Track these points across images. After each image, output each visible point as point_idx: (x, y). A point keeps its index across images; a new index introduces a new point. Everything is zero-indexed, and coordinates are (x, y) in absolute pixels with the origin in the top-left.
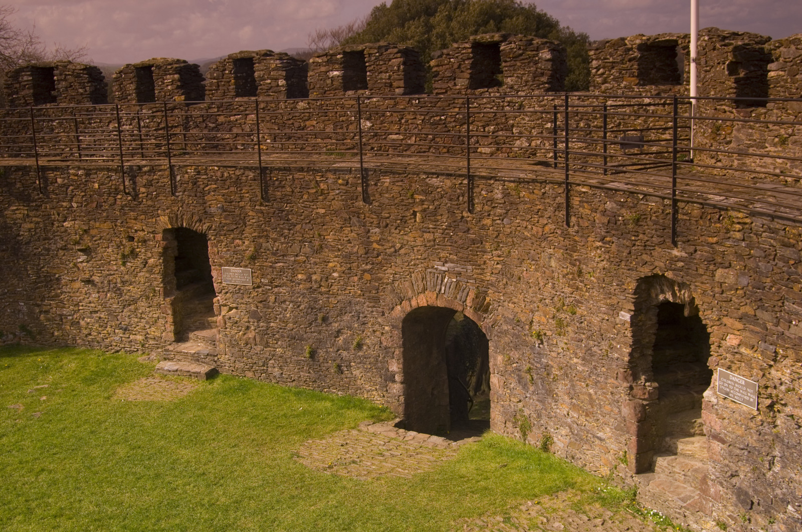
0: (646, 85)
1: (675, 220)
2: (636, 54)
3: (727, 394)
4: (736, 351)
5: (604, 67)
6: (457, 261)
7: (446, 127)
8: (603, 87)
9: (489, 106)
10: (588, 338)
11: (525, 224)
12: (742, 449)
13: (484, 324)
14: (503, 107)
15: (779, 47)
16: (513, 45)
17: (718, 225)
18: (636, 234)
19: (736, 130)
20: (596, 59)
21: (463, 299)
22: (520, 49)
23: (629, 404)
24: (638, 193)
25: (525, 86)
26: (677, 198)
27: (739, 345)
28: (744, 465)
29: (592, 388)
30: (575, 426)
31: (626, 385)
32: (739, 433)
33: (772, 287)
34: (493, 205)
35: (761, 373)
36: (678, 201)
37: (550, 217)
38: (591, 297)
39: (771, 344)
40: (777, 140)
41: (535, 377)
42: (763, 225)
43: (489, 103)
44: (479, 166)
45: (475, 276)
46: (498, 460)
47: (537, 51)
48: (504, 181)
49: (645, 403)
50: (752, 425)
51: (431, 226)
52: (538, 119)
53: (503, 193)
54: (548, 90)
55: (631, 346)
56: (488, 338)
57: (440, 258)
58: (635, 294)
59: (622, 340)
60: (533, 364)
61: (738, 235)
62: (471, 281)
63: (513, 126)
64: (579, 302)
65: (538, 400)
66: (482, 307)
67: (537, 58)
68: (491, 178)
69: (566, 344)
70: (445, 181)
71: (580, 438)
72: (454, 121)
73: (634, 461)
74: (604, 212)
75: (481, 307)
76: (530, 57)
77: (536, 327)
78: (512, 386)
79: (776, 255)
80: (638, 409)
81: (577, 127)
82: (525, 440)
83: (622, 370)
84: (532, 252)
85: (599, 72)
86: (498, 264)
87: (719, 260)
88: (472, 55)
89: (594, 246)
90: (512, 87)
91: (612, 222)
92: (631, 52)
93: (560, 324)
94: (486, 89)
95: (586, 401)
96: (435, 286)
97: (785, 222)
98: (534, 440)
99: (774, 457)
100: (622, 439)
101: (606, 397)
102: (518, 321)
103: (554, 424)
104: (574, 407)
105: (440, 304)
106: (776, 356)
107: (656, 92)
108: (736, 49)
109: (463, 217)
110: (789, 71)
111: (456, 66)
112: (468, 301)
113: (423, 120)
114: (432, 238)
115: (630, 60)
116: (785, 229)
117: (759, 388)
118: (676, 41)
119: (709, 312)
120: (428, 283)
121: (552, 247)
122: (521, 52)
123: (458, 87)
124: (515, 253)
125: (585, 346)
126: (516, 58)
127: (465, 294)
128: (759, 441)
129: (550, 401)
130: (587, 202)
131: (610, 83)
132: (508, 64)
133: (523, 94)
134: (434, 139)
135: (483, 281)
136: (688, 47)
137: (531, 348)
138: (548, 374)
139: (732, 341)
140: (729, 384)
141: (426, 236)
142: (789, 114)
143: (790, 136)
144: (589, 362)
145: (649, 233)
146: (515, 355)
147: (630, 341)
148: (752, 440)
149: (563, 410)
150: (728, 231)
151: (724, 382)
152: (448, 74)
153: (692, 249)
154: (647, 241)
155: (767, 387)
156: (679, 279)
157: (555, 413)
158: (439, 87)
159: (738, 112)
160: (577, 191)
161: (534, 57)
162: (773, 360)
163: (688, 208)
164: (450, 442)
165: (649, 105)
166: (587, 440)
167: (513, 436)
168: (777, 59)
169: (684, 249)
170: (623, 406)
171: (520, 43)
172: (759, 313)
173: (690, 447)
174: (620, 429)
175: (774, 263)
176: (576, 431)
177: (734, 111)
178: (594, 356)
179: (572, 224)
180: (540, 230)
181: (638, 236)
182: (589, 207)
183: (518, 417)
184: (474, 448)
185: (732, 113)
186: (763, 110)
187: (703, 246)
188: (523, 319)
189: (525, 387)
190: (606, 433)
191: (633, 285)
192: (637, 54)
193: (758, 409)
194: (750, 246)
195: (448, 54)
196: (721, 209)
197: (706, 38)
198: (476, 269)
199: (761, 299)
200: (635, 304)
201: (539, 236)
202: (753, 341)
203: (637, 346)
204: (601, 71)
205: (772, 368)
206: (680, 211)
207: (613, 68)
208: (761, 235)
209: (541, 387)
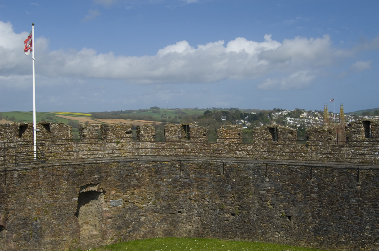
4: (114, 195)
10: (58, 211)
11: (28, 183)
12: (118, 217)
15: (87, 127)
17: (109, 167)
20: (8, 130)
23: (76, 224)
24: (82, 164)
27: (115, 193)
28: (119, 220)
31: (75, 219)
34: (14, 180)
35: (123, 197)
37: (42, 178)
38: (61, 198)
39: (126, 189)
41: (34, 234)
45: (4, 208)
48: (19, 170)
50: (121, 209)
53: (18, 175)
58: (79, 192)
59: (74, 206)
60: (32, 230)
64: (55, 201)
65: (35, 242)
68: (13, 171)
69: (49, 217)
74: (68, 172)
75: (6, 219)
86: (14, 200)
89: (63, 182)
91: (71, 174)
93: (46, 211)
95: (58, 232)
97: (129, 162)
100: (74, 236)
101: (67, 226)
102: (25, 218)
104: (53, 236)
107: (23, 140)
112: (1, 219)
115: (17, 130)
116: (129, 164)
117: (123, 200)
118: (27, 125)
119: (107, 188)
121: (42, 188)
124: (23, 194)
125: (57, 214)
129: (41, 239)
131: (11, 138)
135: (8, 208)
137: (31, 225)
139: (113, 193)
140: (114, 203)
143: (91, 147)
144: (59, 219)
145: (86, 174)
146: (22, 231)
147: (77, 206)
148: (121, 213)
149: (47, 239)
150: (112, 168)
151: (112, 203)
153: (101, 174)
154: (85, 176)
157: (44, 242)
162: (126, 193)
165: (22, 144)
166: (59, 244)
168: (87, 130)
169: (98, 175)
170: (74, 226)
174: (73, 233)
176: (54, 243)
180: (37, 183)
181: (81, 176)
182: (61, 171)
187: (104, 173)
188: (28, 216)
189: (28, 240)
190: (67, 238)
191: (80, 189)
192: (19, 128)
196: (109, 163)
198: (5, 205)
199: (122, 180)
201: (36, 186)
202: (121, 190)
204: (10, 134)
205: (125, 195)
207: (13, 133)
209: (37, 236)
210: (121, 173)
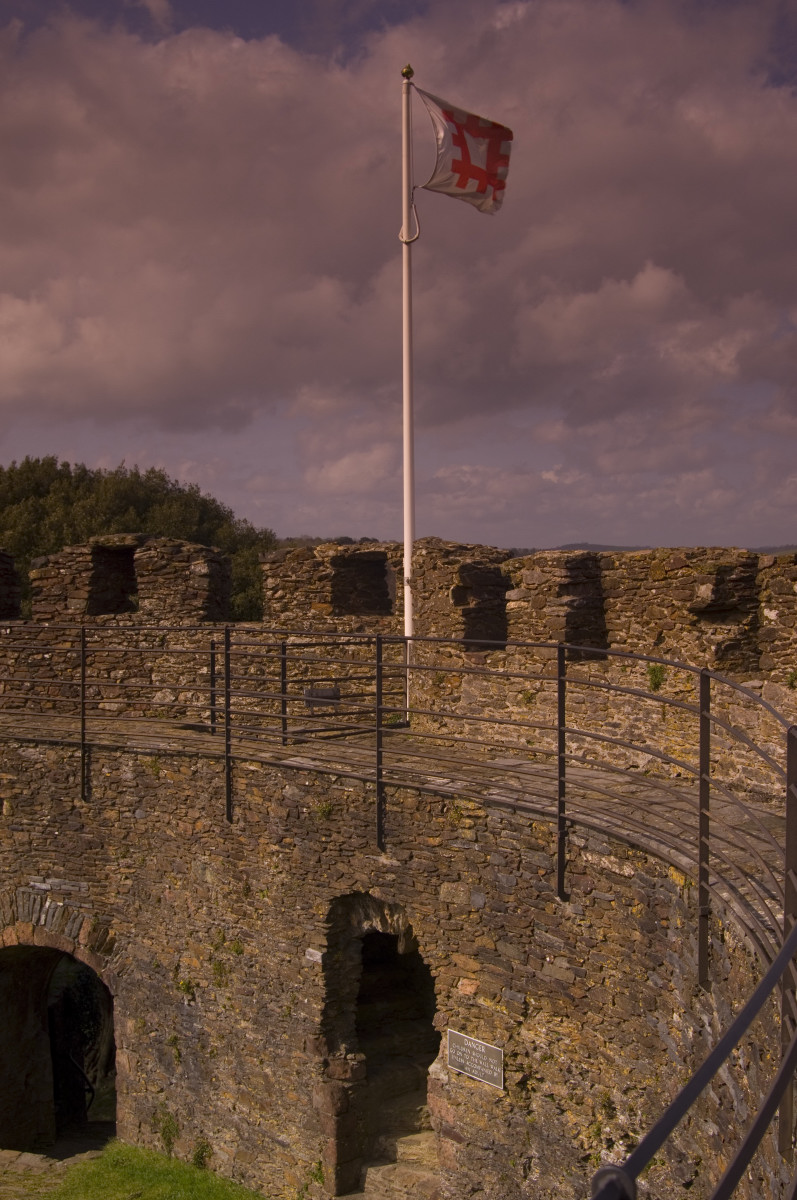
0: (344, 615)
1: (381, 812)
2: (328, 571)
3: (462, 1067)
4: (471, 1002)
5: (283, 589)
6: (65, 874)
7: (51, 670)
8: (283, 616)
9: (116, 640)
10: (262, 989)
11: (167, 818)
12: (486, 1149)
13: (106, 972)
14: (137, 641)
15: (520, 569)
16: (153, 553)
17: (441, 819)
18: (327, 833)
19: (465, 681)
20: (273, 577)
21: (74, 934)
22: (163, 557)
23: (323, 1089)
24: (329, 774)
25: (169, 612)
26: (384, 780)
27: (475, 994)
28: (490, 1173)
29: (269, 1065)
30: (245, 1125)
31: (318, 1059)
32: (481, 1125)
33: (516, 908)
34: (120, 789)
35: (507, 1035)
36: (386, 784)
37: (203, 808)
38: (265, 927)
39: (519, 991)
40: (520, 696)
41: (184, 1052)
42: (502, 819)
43: (116, 636)
44: (101, 730)
45: (92, 898)
46: (128, 1187)
47: (187, 562)
48: (137, 753)
49: (347, 1085)
50: (497, 1111)
51: (25, 821)
52: (189, 662)
53: (134, 771)
54: (203, 619)
55: (323, 1000)
56: (113, 993)
57: (38, 871)
58: (327, 921)
59: (311, 991)
60: (180, 1032)
61: (469, 834)
62: (86, 905)
63: (151, 670)
64: (247, 935)
65: (189, 1088)
66: (103, 945)
67: (187, 573)
68: (117, 749)
69: (229, 999)
70: (48, 752)
71: (253, 1145)
72: (64, 662)
73: (334, 1177)
74: (282, 801)
75: (101, 945)
76: (175, 572)
77: (184, 974)
78: (149, 1066)
79: (520, 862)
80: (337, 1096)
81: (246, 673)
82: (170, 1151)
83: (312, 1037)
84: (178, 860)
85: (277, 595)
86: (127, 878)
87: (445, 871)
88: (91, 565)
89: (268, 850)
90: (150, 614)
91: (294, 815)
92: (321, 568)
93: (220, 968)
94: (113, 616)
95: (260, 1087)
96: (31, 913)
97: (532, 816)
98: (184, 1151)
99: (530, 1158)
100: (315, 1143)
101: (289, 1079)
102: (158, 966)
103: (214, 1125)
104: (243, 1096)
105: (38, 941)
106: (526, 1009)
107: (357, 625)
108: (464, 568)
109: (74, 807)
110: (534, 602)
111: (68, 580)
112: (81, 936)
113: (16, 659)
114: (26, 839)
115: (321, 579)
116: (531, 825)
117: (505, 1056)
118: (385, 554)
119: (433, 946)
120: (20, 910)
121: (207, 853)
122: (164, 562)
123: (70, 611)
124: (153, 861)
125: (257, 1002)
126: (157, 570)
127: (76, 925)
128: (508, 1135)
129: (207, 1088)
130: (256, 786)
131: (292, 611)
132: (146, 579)
133: (167, 624)
134: (32, 688)
135: (104, 904)
136: (400, 563)
137: (177, 1007)
138: (203, 1047)
139: (466, 988)
140: (463, 1053)
141: (18, 836)
142: (536, 661)
143: (538, 691)
144: (264, 1025)
145: (345, 831)
146: (154, 1018)
147: (323, 992)
148: (499, 1135)
149: (226, 1101)
150: (454, 828)
151: (457, 1049)
152: (56, 591)
153: (405, 854)
154: (344, 843)
155: (515, 1055)
156: (390, 899)
157: (215, 1106)
158: (42, 610)
159: (468, 657)
160: (242, 769)
161: (183, 570)
162: (522, 1015)
163: (399, 795)
164: (52, 1161)
165: (348, 643)
166: (264, 1147)
167: (151, 1146)
168: (518, 585)
169: (395, 854)
170: (314, 1093)
171: (163, 550)
172: (501, 946)
173: (414, 1149)
174: (311, 1127)
175: (518, 874)
176: (246, 1134)
177: (463, 655)
178: (271, 1016)
179: (235, 818)
180: (190, 827)
181: (330, 836)
182: (260, 793)
183: (160, 1115)
184: (92, 1168)
185: (460, 657)
186: (502, 655)
187: (421, 849)
188: (165, 963)
189: (169, 1068)
190: (291, 1135)
191: (325, 909)
192: (330, 571)
193: (505, 1088)
194: (485, 850)
195: (57, 563)
196: (444, 797)
197: (424, 552)
198: (94, 886)
199: (503, 926)
200: (329, 936)
201: (188, 836)
202: (495, 988)
203: (333, 1000)
204: (280, 593)
205: (522, 1026)
206: (389, 799)
207: (296, 589)
208: (499, 834)
209: (193, 1067)
210: (497, 879)
